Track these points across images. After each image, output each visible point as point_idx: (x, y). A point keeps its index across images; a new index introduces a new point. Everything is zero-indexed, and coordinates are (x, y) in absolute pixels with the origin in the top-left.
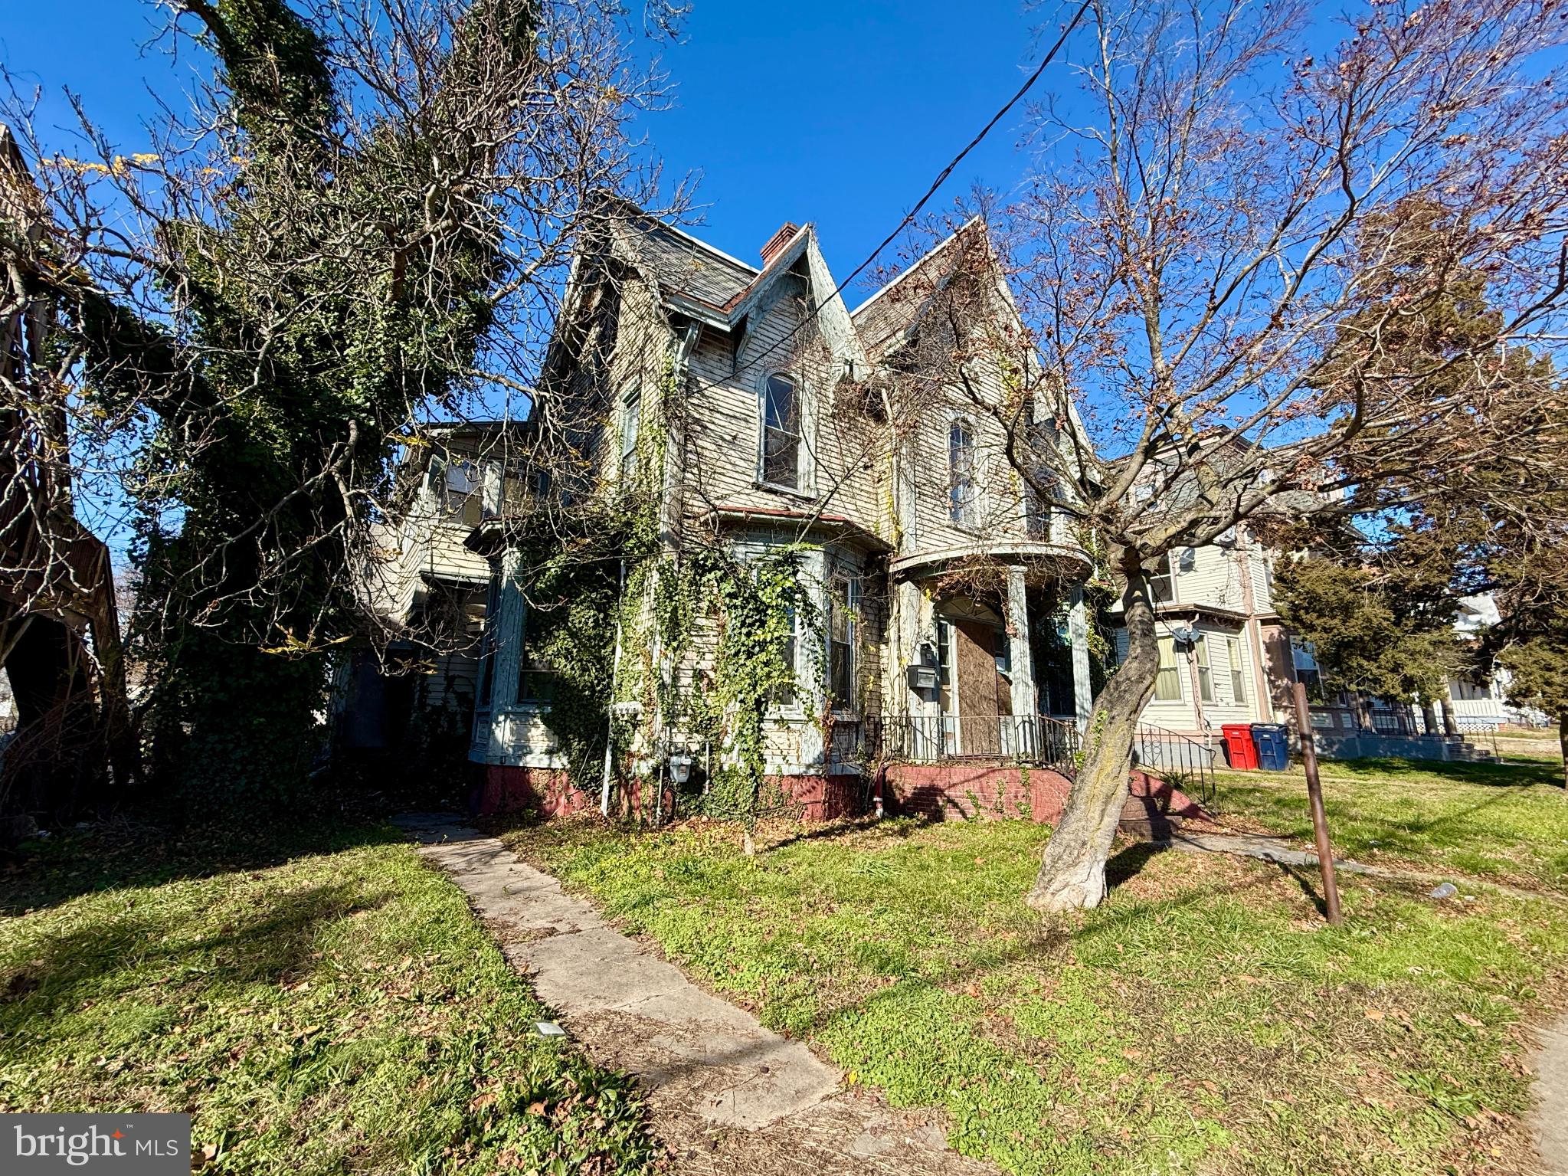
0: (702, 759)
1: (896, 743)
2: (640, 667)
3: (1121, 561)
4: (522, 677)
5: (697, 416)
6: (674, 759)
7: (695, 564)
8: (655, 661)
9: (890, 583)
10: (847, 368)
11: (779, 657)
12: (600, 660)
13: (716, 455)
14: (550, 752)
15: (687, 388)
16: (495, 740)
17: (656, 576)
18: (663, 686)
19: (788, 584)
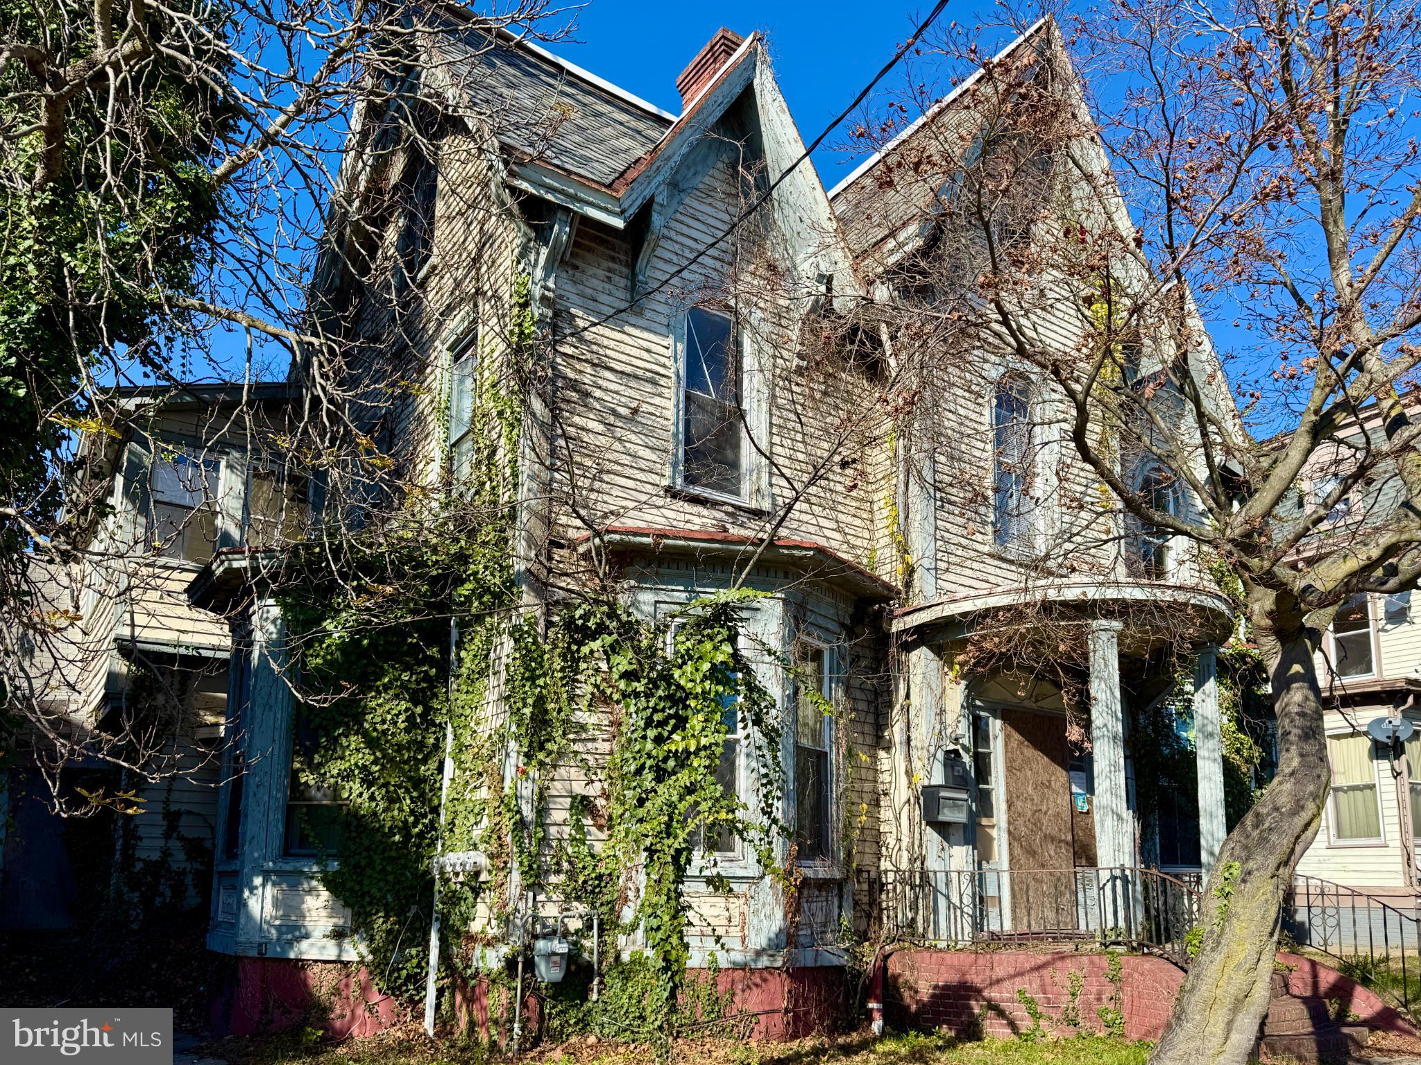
0: (587, 943)
1: (906, 914)
2: (483, 793)
3: (1270, 614)
4: (290, 811)
5: (571, 375)
6: (540, 944)
7: (569, 625)
8: (508, 783)
9: (893, 650)
10: (823, 289)
11: (710, 778)
12: (418, 782)
13: (602, 441)
14: (338, 935)
15: (555, 328)
16: (249, 917)
17: (508, 645)
18: (521, 825)
19: (720, 658)
